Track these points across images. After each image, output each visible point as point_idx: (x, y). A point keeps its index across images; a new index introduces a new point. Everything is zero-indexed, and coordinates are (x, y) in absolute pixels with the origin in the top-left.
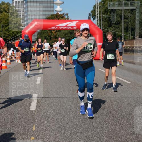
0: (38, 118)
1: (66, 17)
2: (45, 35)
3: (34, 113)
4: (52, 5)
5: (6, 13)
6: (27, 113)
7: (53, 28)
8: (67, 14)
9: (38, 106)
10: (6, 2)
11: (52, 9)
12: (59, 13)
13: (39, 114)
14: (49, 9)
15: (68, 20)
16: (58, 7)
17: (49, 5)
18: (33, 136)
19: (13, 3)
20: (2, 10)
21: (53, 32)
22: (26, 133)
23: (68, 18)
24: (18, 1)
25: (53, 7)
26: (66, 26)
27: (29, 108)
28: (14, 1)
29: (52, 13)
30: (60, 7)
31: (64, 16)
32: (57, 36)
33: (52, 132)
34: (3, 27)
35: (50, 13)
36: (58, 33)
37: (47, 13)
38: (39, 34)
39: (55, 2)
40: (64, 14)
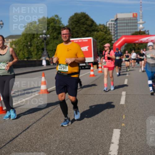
0: (127, 110)
1: (147, 33)
2: (130, 47)
3: (123, 106)
4: (136, 24)
5: (102, 32)
6: (118, 105)
7: (137, 41)
8: (148, 31)
9: (126, 101)
10: (102, 24)
11: (136, 27)
12: (142, 30)
13: (127, 107)
14: (134, 27)
15: (148, 35)
16: (141, 26)
17: (134, 24)
18: (123, 123)
19: (107, 24)
20: (99, 30)
21: (137, 45)
22: (118, 120)
23: (148, 34)
24: (110, 23)
25: (137, 26)
26: (147, 40)
27: (120, 102)
28: (108, 23)
29: (136, 31)
30: (143, 26)
31: (145, 32)
32: (140, 48)
33: (138, 121)
34: (99, 42)
35: (134, 31)
36: (141, 46)
37: (132, 31)
38: (126, 46)
39: (138, 22)
40: (145, 31)
